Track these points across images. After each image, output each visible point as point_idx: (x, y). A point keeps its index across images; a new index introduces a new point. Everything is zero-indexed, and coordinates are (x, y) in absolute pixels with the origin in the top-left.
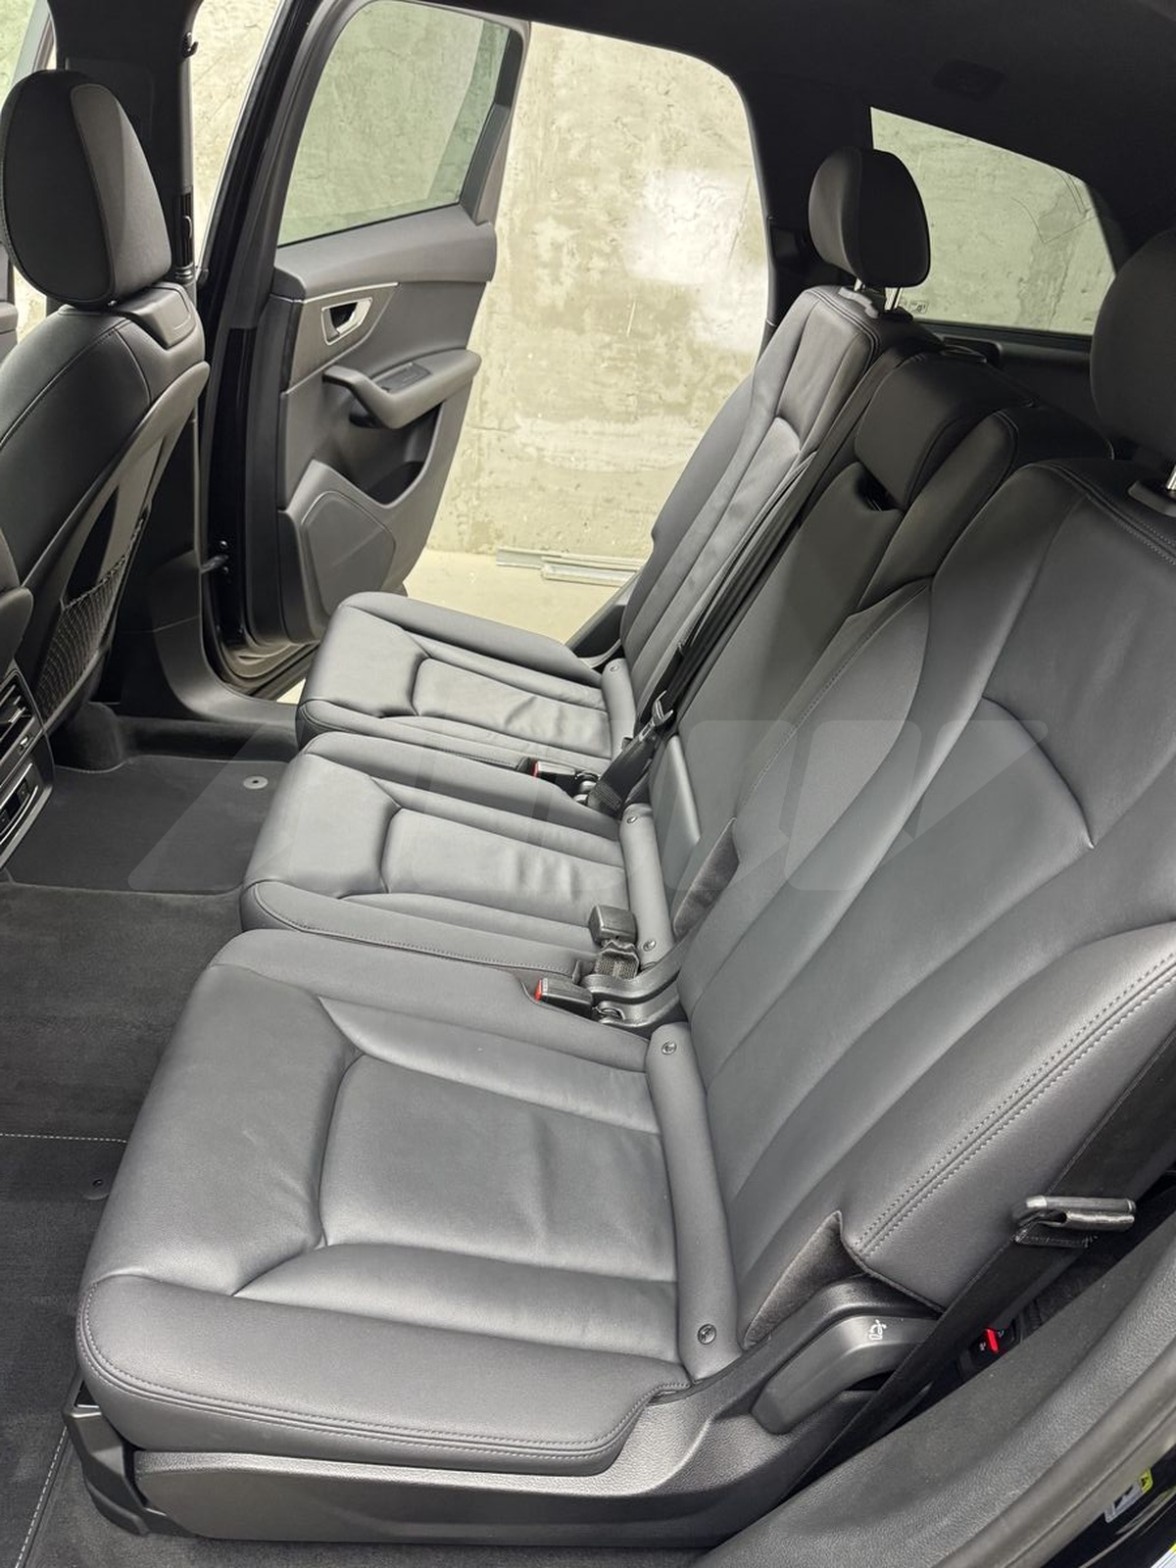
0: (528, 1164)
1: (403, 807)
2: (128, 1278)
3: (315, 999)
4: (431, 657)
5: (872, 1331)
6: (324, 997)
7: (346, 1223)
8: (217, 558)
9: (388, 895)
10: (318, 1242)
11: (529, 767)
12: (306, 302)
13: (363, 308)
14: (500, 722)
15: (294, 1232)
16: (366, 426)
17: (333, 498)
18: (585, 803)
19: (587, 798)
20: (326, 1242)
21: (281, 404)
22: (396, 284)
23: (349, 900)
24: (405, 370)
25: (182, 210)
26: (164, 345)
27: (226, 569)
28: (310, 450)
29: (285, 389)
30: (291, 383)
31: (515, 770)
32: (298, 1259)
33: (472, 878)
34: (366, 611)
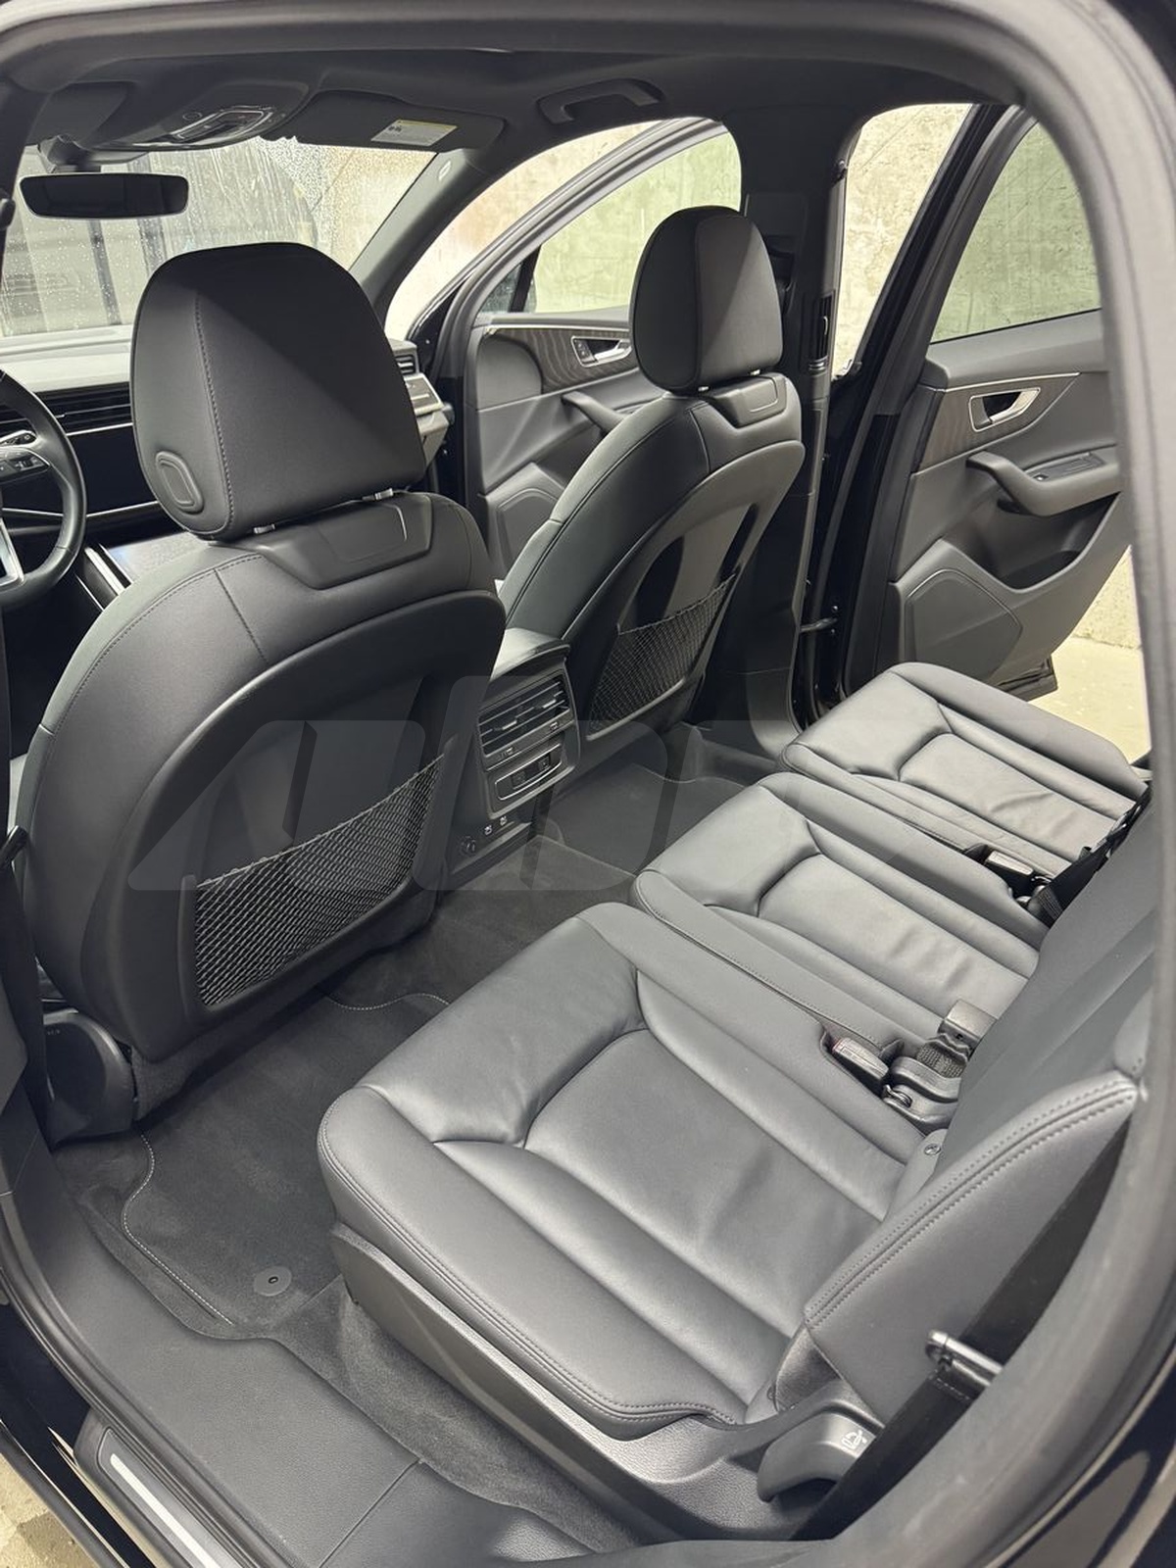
0: (730, 1178)
1: (824, 854)
2: (374, 1093)
3: (634, 973)
4: (954, 732)
5: (849, 1436)
6: (645, 975)
7: (545, 1140)
8: (826, 620)
9: (756, 919)
10: (518, 1141)
11: (981, 855)
12: (948, 391)
13: (1027, 398)
14: (988, 808)
15: (504, 1125)
16: (1012, 511)
17: (951, 577)
18: (1025, 906)
19: (1029, 901)
20: (524, 1145)
21: (910, 484)
22: (1077, 374)
23: (713, 910)
24: (1078, 459)
25: (821, 312)
26: (736, 425)
27: (833, 631)
28: (939, 529)
29: (917, 471)
30: (922, 465)
31: (963, 852)
32: (498, 1145)
33: (846, 931)
34: (907, 680)
